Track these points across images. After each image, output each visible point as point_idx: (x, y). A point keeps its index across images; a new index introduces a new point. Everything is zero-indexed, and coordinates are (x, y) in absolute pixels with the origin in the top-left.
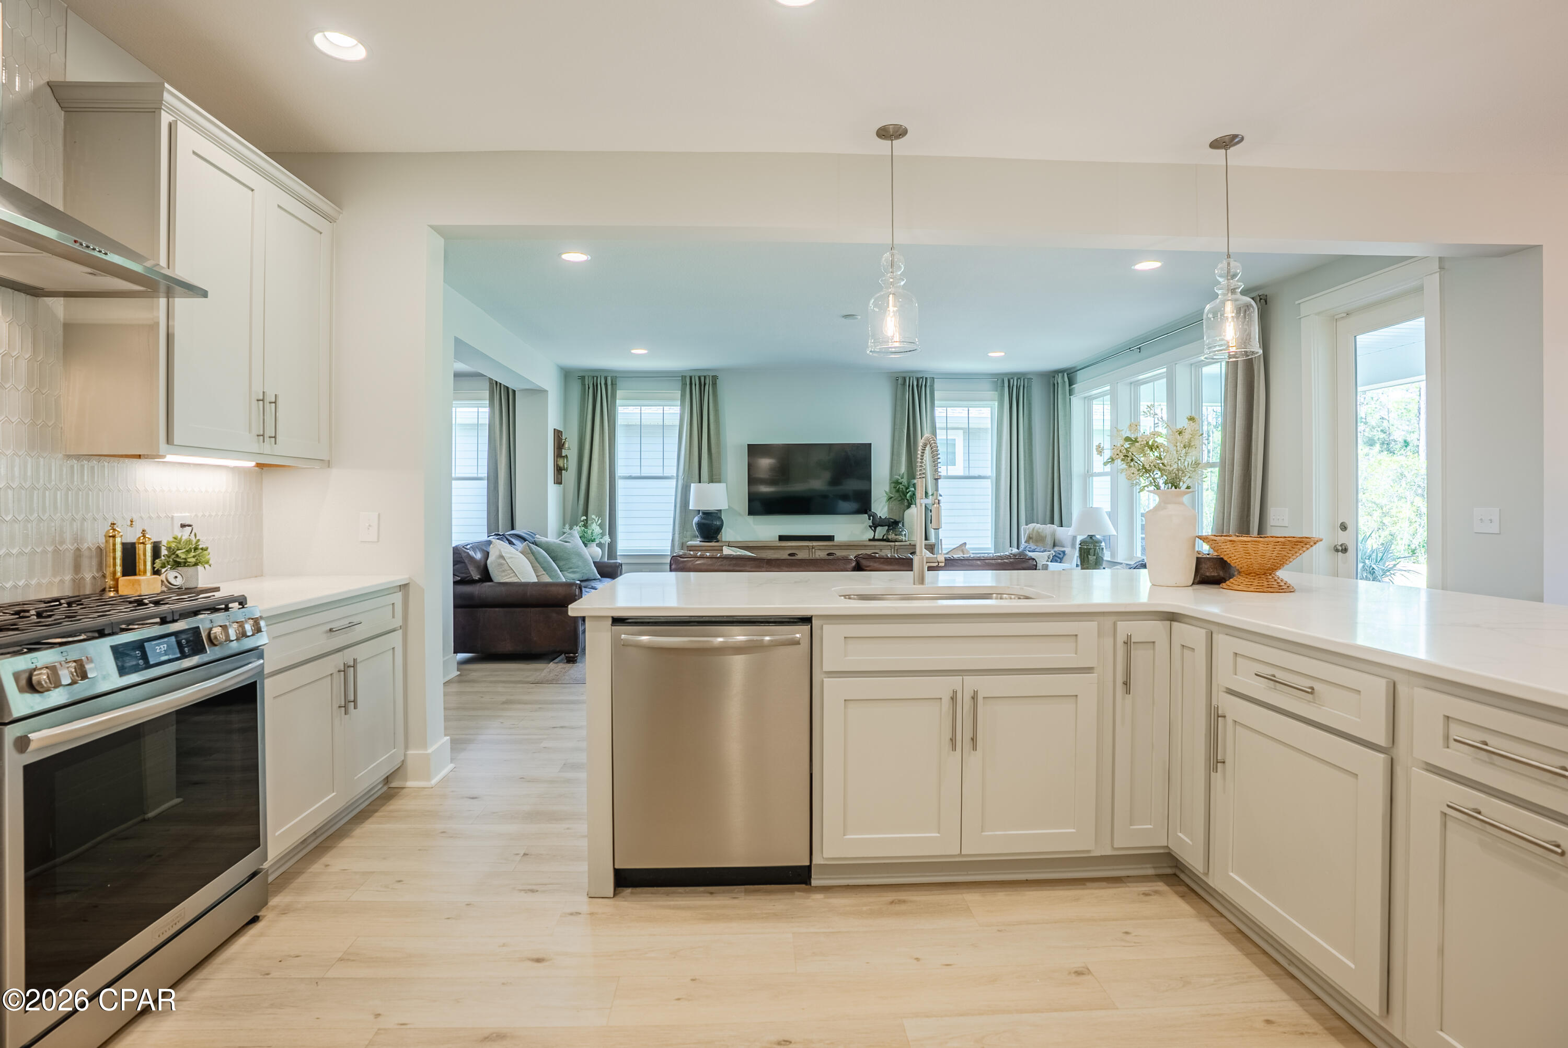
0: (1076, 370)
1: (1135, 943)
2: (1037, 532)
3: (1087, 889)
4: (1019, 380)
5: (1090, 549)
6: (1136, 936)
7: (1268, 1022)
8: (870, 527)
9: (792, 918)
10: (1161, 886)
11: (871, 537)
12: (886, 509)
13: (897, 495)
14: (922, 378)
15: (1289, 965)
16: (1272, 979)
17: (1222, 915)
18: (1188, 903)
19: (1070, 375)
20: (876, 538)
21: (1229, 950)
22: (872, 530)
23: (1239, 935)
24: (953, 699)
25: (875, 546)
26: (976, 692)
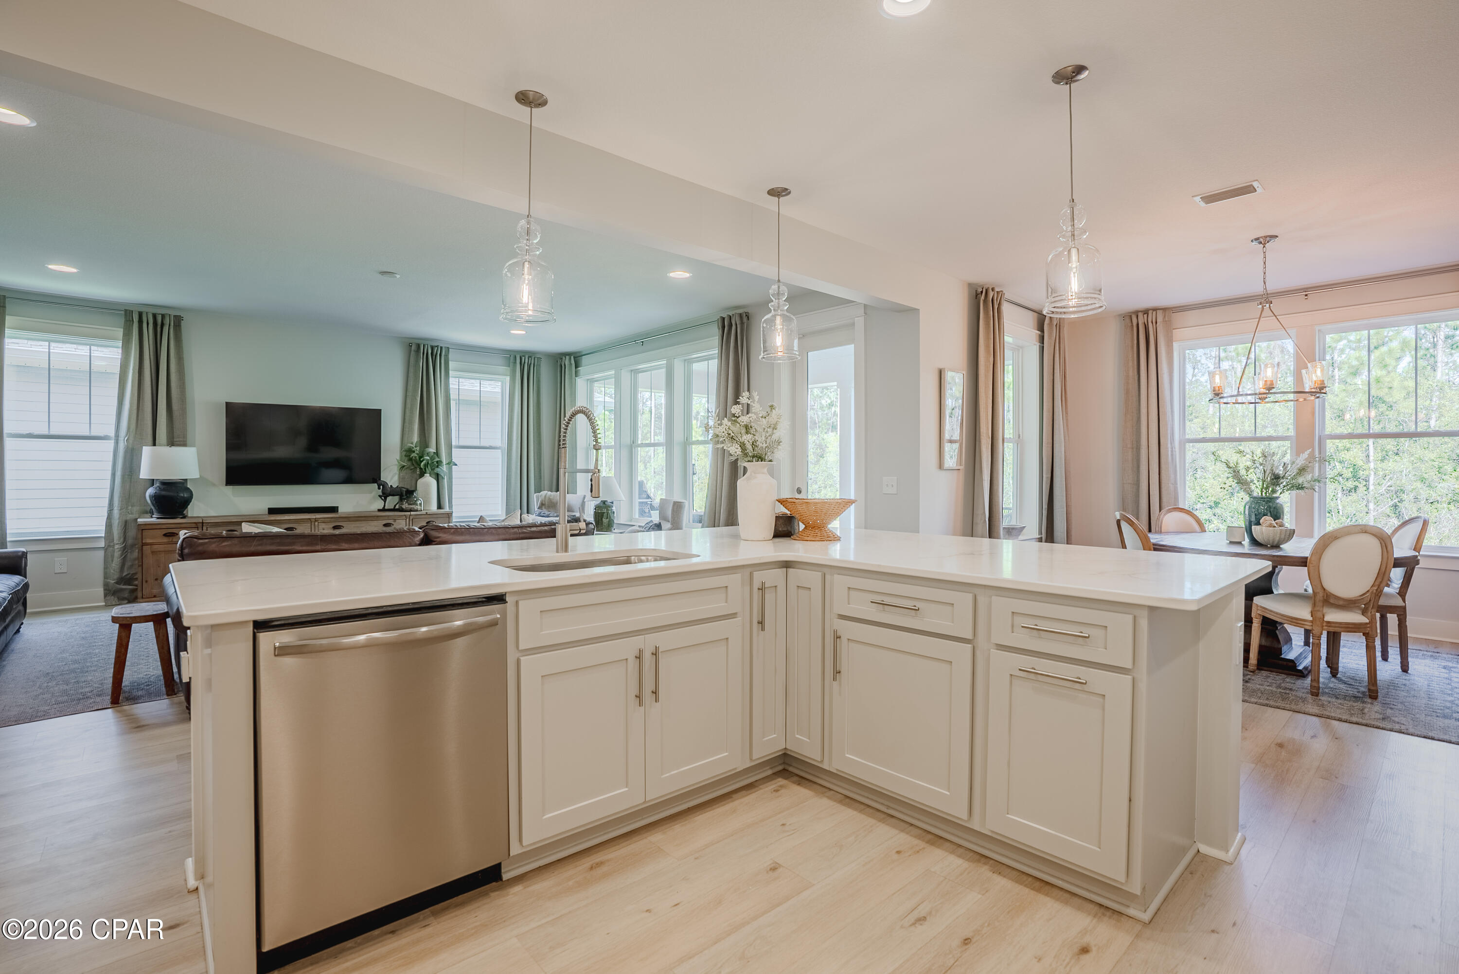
0: (581, 354)
1: (793, 830)
2: (549, 498)
3: (735, 800)
4: (530, 359)
5: (604, 512)
6: (790, 824)
7: (898, 852)
8: (380, 496)
9: (504, 921)
10: (781, 781)
11: (381, 507)
12: (396, 478)
13: (409, 463)
14: (437, 346)
15: (887, 809)
16: (883, 823)
17: (830, 789)
18: (805, 788)
19: (576, 358)
20: (386, 508)
21: (848, 813)
22: (382, 500)
23: (847, 800)
24: (639, 657)
25: (388, 516)
26: (657, 648)
